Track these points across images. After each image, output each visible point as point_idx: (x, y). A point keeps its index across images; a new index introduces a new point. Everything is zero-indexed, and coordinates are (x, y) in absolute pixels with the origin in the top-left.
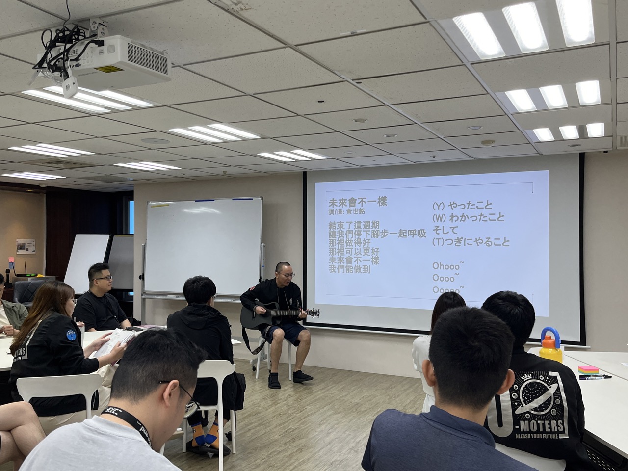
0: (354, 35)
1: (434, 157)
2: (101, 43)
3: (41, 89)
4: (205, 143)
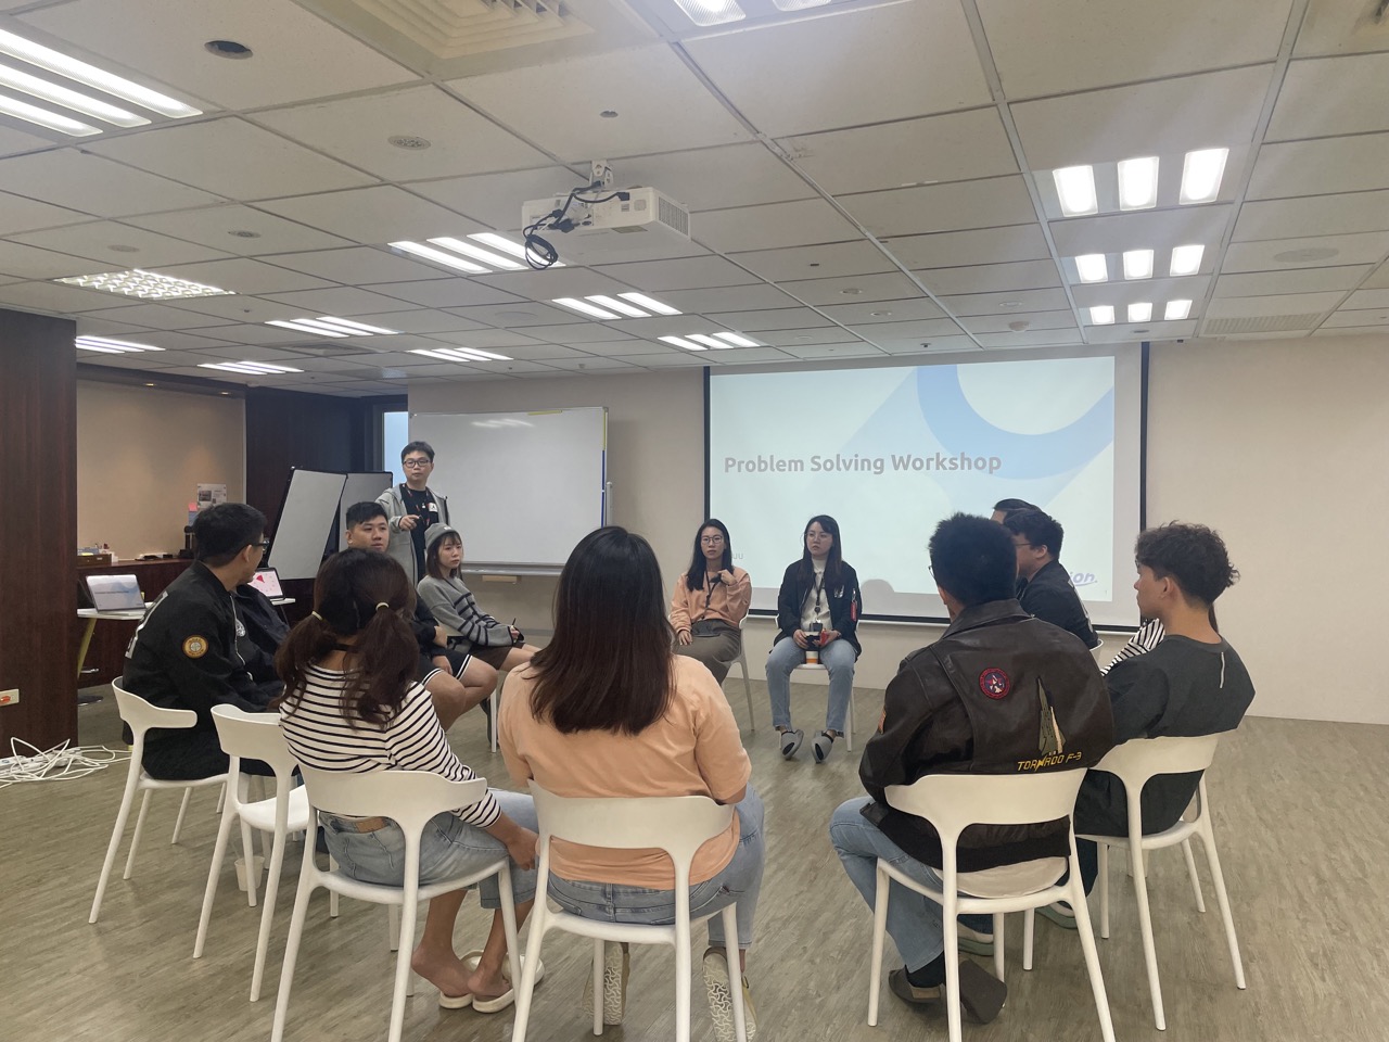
0: (918, 185)
1: (926, 346)
2: (626, 197)
3: (422, 240)
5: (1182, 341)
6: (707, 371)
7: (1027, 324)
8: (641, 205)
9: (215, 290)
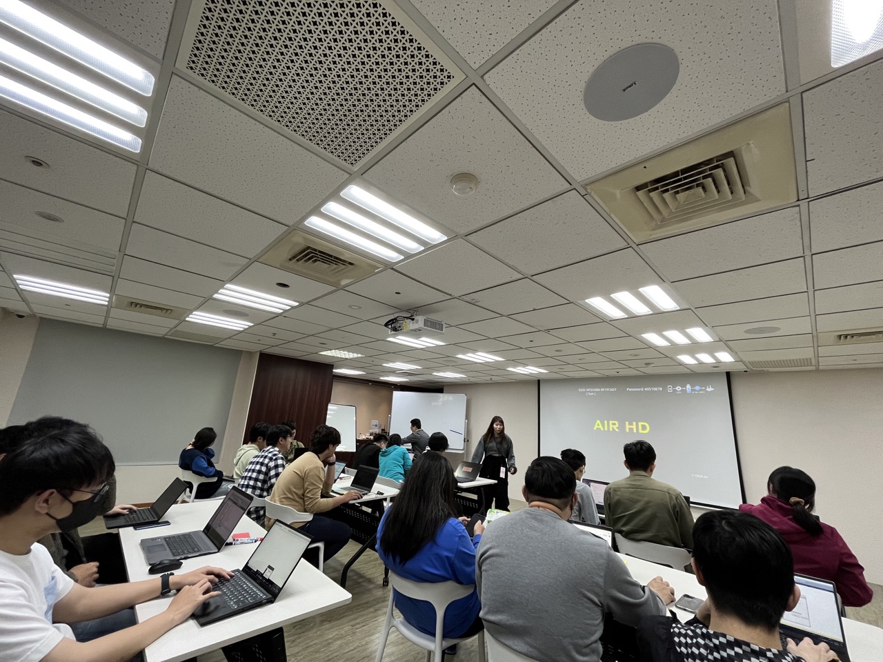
2: (413, 319)
4: (476, 363)
5: (746, 371)
6: (539, 381)
7: (653, 364)
8: (417, 322)
9: (360, 355)
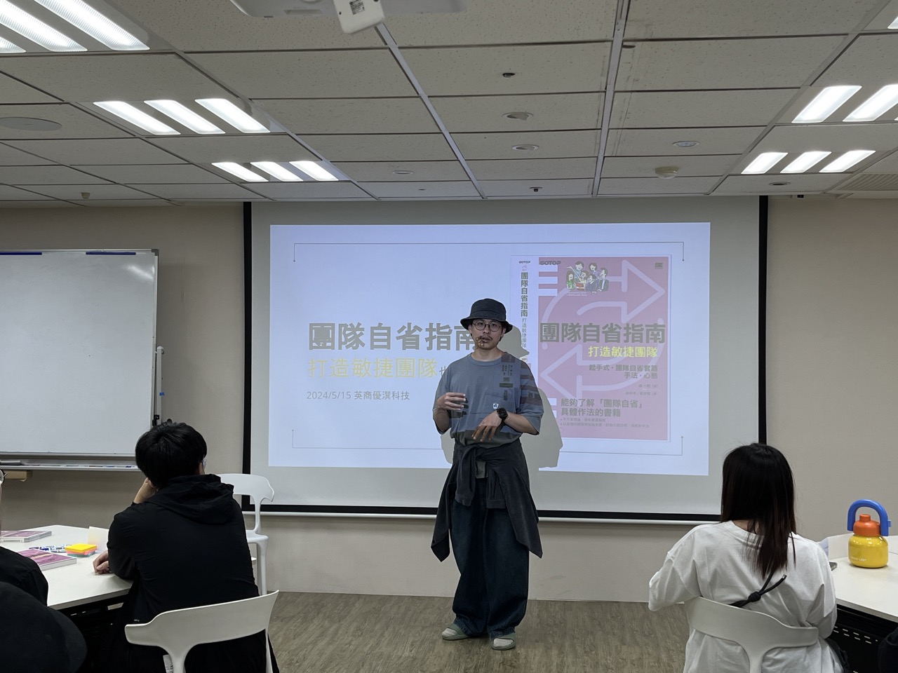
1: (536, 190)
4: (133, 135)
5: (802, 196)
6: (247, 207)
7: (677, 169)
